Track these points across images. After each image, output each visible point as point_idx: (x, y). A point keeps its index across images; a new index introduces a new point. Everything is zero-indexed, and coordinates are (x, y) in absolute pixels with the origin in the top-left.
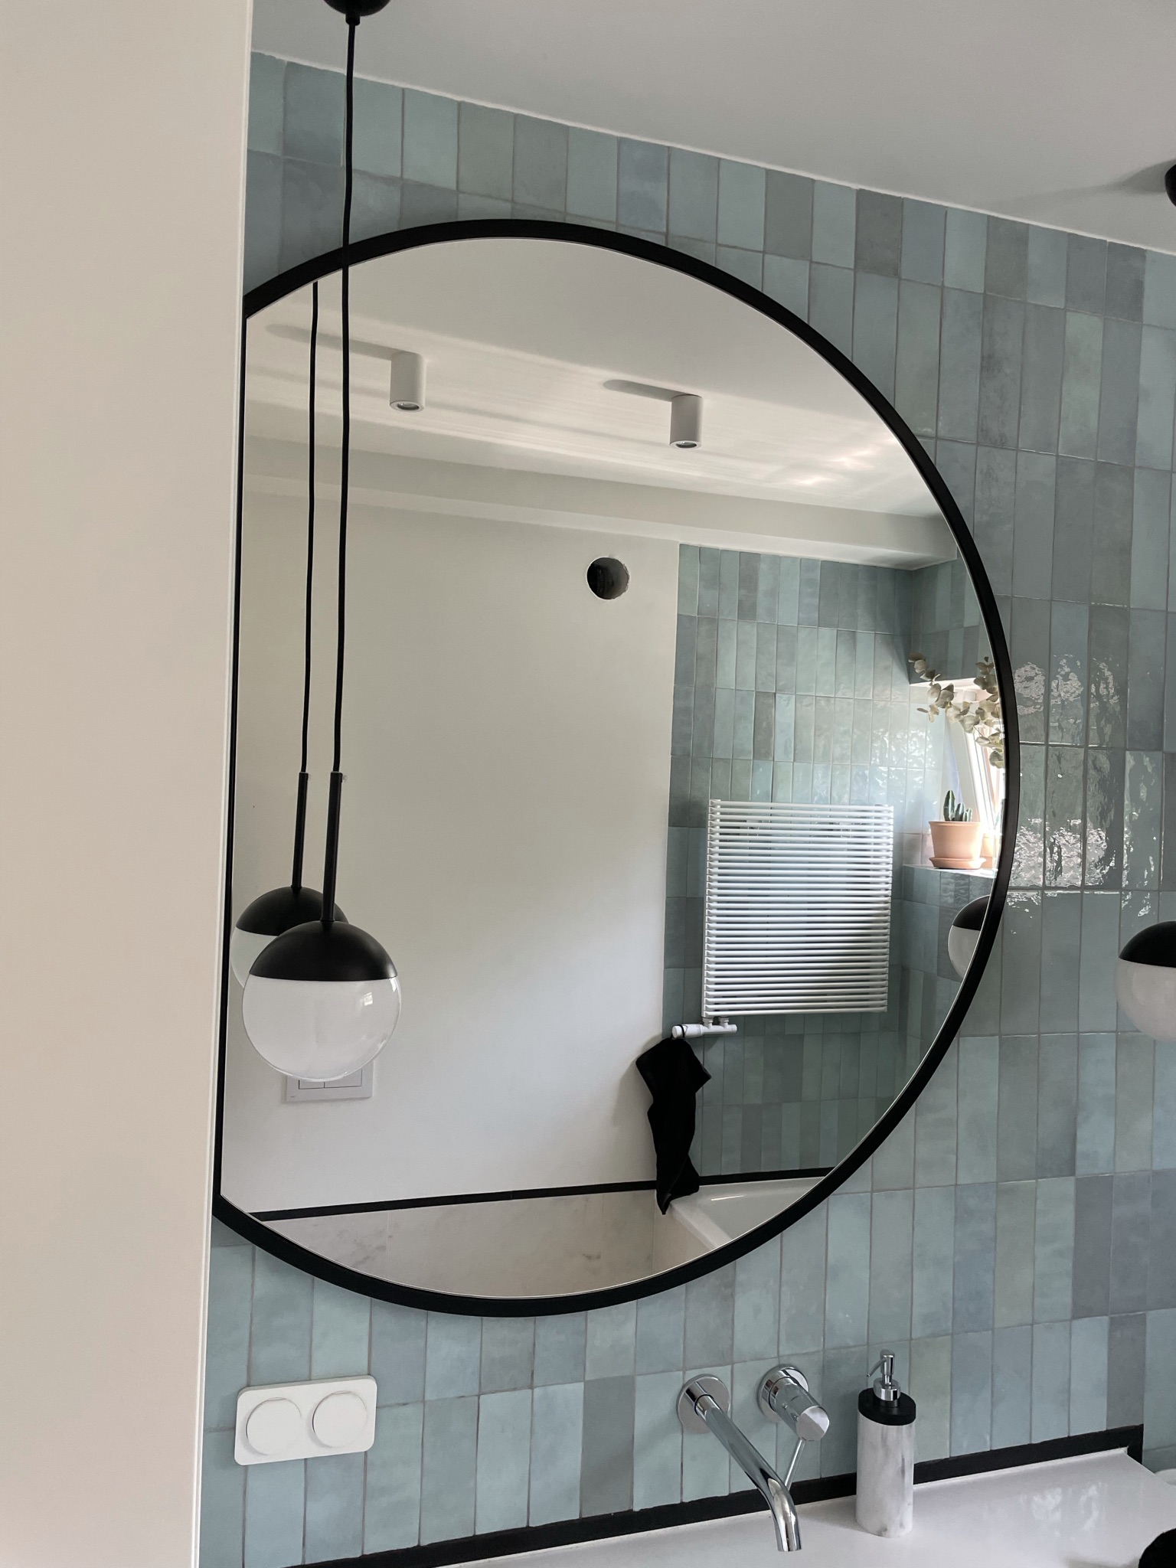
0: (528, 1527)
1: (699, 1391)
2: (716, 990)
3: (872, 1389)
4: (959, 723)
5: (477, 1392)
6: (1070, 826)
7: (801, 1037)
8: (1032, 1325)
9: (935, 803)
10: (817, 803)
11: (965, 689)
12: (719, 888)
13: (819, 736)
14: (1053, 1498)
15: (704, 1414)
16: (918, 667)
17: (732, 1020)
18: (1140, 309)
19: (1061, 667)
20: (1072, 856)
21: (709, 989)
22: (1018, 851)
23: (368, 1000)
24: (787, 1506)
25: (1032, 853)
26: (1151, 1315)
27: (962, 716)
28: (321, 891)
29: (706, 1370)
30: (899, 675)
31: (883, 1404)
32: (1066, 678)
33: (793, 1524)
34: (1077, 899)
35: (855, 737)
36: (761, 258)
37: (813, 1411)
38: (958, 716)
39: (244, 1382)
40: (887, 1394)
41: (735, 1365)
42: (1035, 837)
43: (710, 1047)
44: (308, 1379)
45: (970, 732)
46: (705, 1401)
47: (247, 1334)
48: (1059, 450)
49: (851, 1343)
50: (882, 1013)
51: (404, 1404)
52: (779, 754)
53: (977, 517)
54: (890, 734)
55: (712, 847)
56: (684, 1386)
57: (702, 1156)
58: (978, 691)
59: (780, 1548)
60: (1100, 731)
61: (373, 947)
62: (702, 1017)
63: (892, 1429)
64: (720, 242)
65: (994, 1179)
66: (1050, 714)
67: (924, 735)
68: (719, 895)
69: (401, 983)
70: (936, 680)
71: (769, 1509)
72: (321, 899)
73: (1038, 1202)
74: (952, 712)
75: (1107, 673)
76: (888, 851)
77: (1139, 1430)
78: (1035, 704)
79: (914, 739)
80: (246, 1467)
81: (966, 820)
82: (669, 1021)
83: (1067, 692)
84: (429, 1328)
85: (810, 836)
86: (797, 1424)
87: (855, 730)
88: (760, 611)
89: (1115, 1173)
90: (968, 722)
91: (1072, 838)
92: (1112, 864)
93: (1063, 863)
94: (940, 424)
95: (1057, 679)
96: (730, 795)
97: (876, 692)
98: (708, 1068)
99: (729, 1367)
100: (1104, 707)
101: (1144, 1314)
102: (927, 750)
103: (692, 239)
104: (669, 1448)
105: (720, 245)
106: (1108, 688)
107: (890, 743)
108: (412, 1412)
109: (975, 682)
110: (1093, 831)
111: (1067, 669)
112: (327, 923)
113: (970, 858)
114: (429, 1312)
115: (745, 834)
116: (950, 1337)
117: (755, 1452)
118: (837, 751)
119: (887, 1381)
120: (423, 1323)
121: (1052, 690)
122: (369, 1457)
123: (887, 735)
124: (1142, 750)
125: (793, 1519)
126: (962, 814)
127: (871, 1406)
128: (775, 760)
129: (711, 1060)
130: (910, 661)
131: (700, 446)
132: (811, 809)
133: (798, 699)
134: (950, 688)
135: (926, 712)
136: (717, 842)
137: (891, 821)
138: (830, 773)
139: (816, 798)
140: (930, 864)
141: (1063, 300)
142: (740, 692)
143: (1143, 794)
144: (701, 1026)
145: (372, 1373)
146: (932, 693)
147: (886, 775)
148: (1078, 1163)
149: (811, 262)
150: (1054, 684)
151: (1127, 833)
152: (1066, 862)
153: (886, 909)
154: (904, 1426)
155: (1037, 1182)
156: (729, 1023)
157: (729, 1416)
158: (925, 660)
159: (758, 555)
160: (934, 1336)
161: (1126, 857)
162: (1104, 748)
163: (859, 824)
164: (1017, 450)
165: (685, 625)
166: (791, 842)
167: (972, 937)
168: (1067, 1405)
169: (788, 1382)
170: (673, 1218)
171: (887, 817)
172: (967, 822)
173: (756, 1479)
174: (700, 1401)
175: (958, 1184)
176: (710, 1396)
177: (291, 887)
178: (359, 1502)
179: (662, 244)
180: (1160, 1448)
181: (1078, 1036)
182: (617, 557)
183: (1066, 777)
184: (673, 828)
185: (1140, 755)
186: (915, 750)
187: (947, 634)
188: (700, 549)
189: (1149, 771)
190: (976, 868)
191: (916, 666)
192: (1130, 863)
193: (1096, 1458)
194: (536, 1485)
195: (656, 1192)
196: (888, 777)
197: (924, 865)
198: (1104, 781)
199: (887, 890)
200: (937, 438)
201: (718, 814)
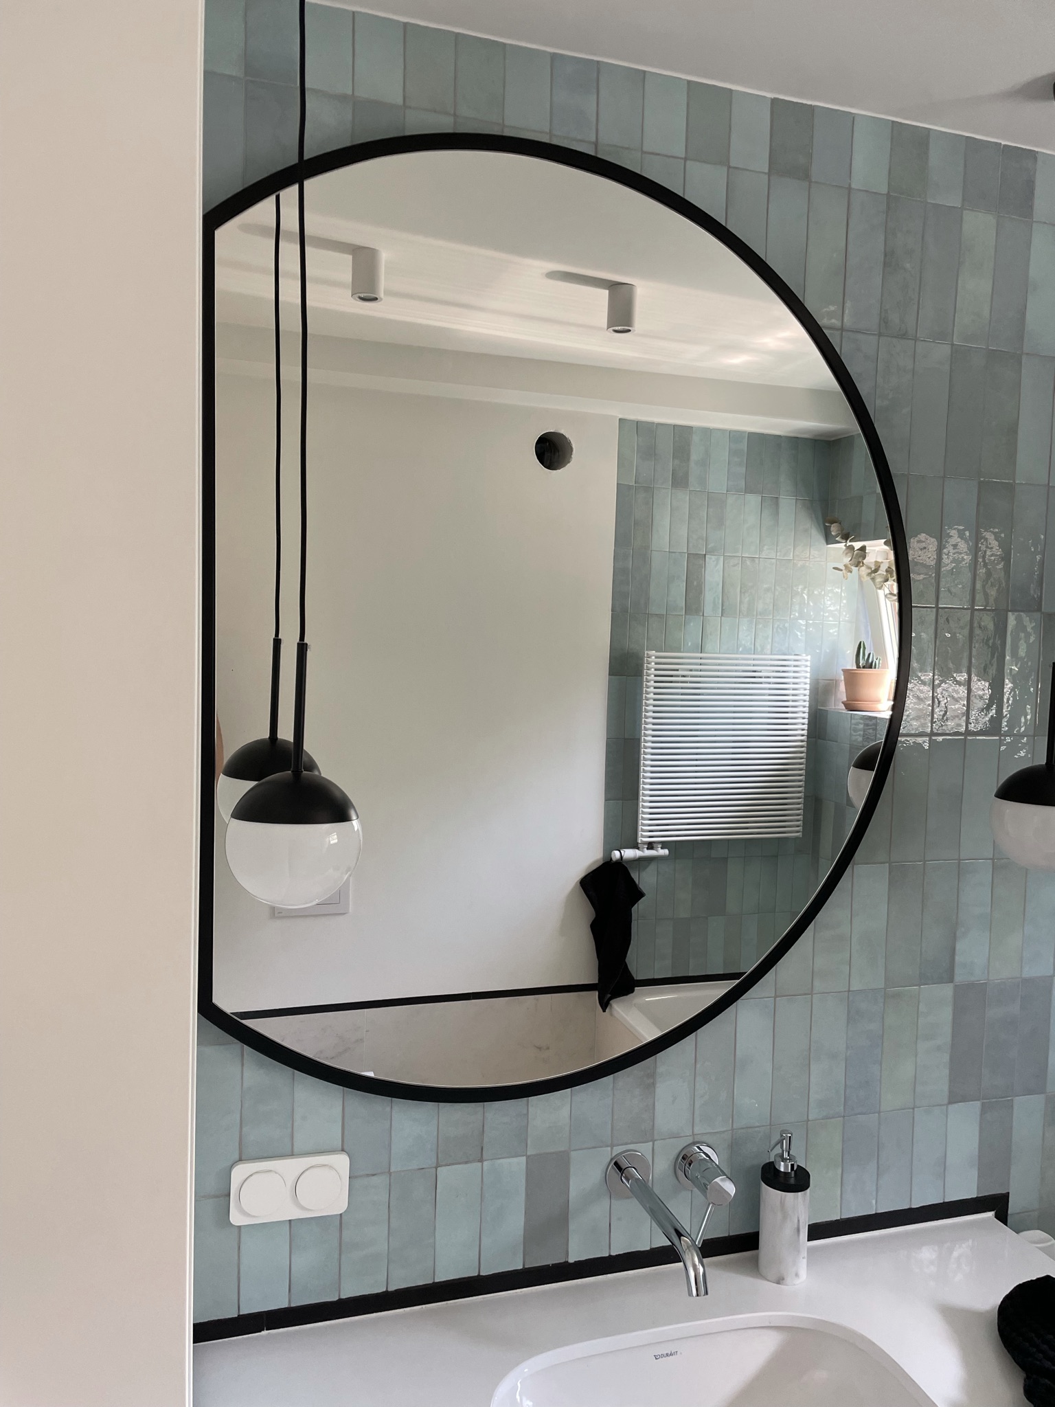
0: (479, 1275)
1: (624, 1163)
2: (651, 814)
3: (773, 1162)
4: (871, 581)
5: (434, 1165)
6: (956, 680)
7: (725, 860)
8: (913, 1109)
9: (849, 652)
10: (741, 653)
11: (877, 549)
12: (654, 730)
13: (744, 593)
14: (927, 1254)
15: (628, 1183)
16: (834, 529)
17: (664, 845)
18: (1031, 207)
19: (952, 536)
20: (958, 706)
21: (643, 819)
22: (909, 700)
23: (334, 839)
24: (696, 1259)
26: (1018, 1100)
27: (873, 575)
28: (291, 739)
29: (631, 1147)
30: (817, 536)
31: (782, 1175)
32: (956, 546)
33: (701, 1274)
34: (962, 743)
35: (777, 593)
36: (683, 164)
37: (722, 1180)
38: (869, 574)
39: (237, 1157)
40: (786, 1167)
41: (655, 1142)
42: (924, 690)
43: (645, 868)
44: (292, 1155)
45: (880, 588)
46: (629, 1172)
47: (238, 1118)
48: (954, 339)
49: (757, 1124)
50: (797, 838)
51: (373, 1175)
52: (708, 610)
53: (878, 402)
54: (809, 590)
55: (647, 693)
56: (612, 1160)
57: (638, 962)
58: (886, 552)
59: (690, 1294)
60: (986, 595)
61: (337, 794)
62: (638, 843)
63: (790, 1196)
64: (645, 149)
65: (882, 986)
66: (941, 580)
67: (840, 591)
68: (653, 736)
69: (362, 824)
70: (850, 541)
71: (681, 1262)
72: (292, 747)
73: (921, 1004)
74: (864, 571)
75: (993, 542)
76: (805, 695)
77: (1005, 1197)
78: (927, 571)
79: (830, 595)
80: (240, 1227)
81: (875, 668)
82: (609, 846)
83: (957, 559)
84: (394, 1111)
85: (735, 683)
86: (708, 1191)
87: (777, 588)
88: (692, 479)
89: (988, 980)
90: (879, 580)
91: (958, 689)
92: (993, 712)
93: (949, 711)
94: (846, 316)
95: (948, 547)
96: (666, 646)
97: (796, 553)
98: (642, 887)
99: (651, 1143)
100: (990, 573)
101: (1012, 1100)
102: (842, 604)
103: (618, 146)
104: (599, 1210)
105: (646, 153)
107: (808, 599)
108: (381, 1181)
109: (885, 543)
110: (977, 683)
111: (957, 539)
112: (297, 774)
113: (878, 701)
114: (393, 1099)
115: (678, 682)
116: (842, 1118)
117: (673, 1217)
118: (760, 606)
119: (786, 1155)
120: (388, 1109)
121: (943, 558)
122: (344, 1218)
123: (806, 592)
124: (1022, 611)
125: (701, 1270)
126: (872, 662)
127: (772, 1176)
128: (705, 614)
129: (645, 880)
130: (827, 524)
131: (635, 330)
132: (737, 659)
133: (726, 559)
134: (863, 549)
135: (842, 570)
136: (652, 689)
137: (808, 669)
138: (754, 626)
139: (741, 649)
140: (842, 707)
141: (960, 199)
142: (673, 554)
143: (1022, 652)
144: (637, 850)
145: (346, 1147)
146: (847, 554)
147: (804, 628)
148: (957, 971)
149: (729, 167)
150: (944, 552)
151: (1007, 685)
152: (952, 712)
153: (802, 747)
154: (800, 1193)
155: (920, 987)
156: (662, 848)
157: (650, 1185)
158: (840, 523)
159: (691, 428)
160: (827, 1118)
161: (1005, 706)
162: (989, 610)
163: (779, 672)
164: (916, 339)
165: (624, 493)
166: (718, 688)
167: (868, 777)
168: (943, 1176)
169: (701, 1156)
170: (611, 1015)
171: (804, 665)
172: (877, 669)
173: (671, 1237)
174: (625, 1171)
175: (851, 989)
176: (634, 1168)
177: (269, 738)
178: (336, 1256)
179: (592, 153)
180: (1023, 1212)
181: (959, 863)
182: (562, 432)
183: (954, 635)
184: (613, 677)
185: (1021, 616)
186: (831, 605)
187: (861, 499)
188: (638, 423)
189: (1028, 630)
190: (884, 710)
191: (832, 529)
192: (1010, 712)
193: (967, 1220)
194: (486, 1241)
195: (597, 993)
196: (806, 629)
197: (836, 707)
198: (988, 640)
199: (803, 730)
200: (842, 329)
201: (653, 663)
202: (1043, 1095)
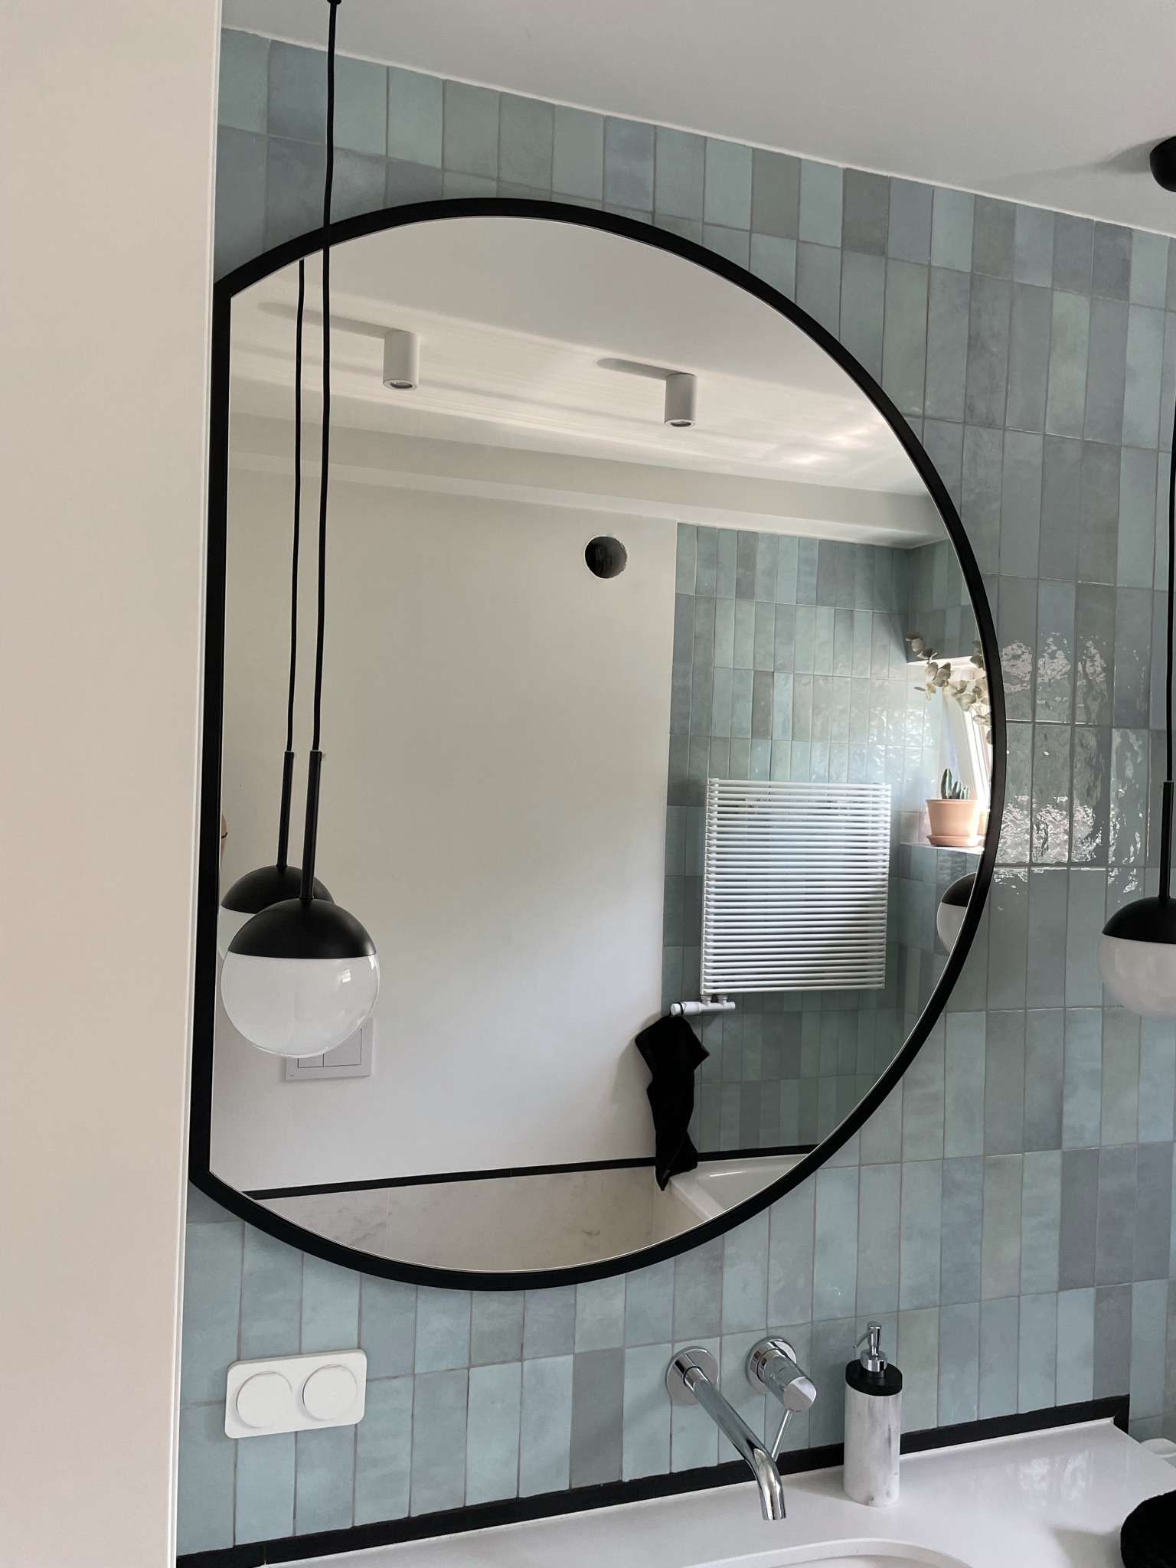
0: (518, 1498)
1: (687, 1363)
2: (715, 968)
3: (859, 1361)
4: (956, 702)
5: (467, 1365)
6: (1057, 804)
7: (799, 1015)
8: (1019, 1297)
9: (933, 781)
10: (814, 782)
11: (962, 667)
12: (717, 867)
13: (817, 714)
14: (1038, 1468)
15: (692, 1385)
16: (915, 646)
17: (731, 997)
18: (1127, 289)
19: (1048, 645)
20: (1059, 833)
21: (707, 967)
22: (1005, 828)
23: (346, 977)
24: (772, 1476)
25: (1019, 829)
26: (1137, 1287)
27: (959, 695)
28: (300, 867)
29: (695, 1343)
30: (897, 653)
31: (870, 1375)
32: (1053, 656)
33: (778, 1493)
34: (1064, 875)
35: (853, 715)
36: (748, 237)
37: (801, 1382)
38: (954, 695)
39: (234, 1357)
40: (874, 1365)
41: (723, 1337)
42: (1022, 814)
43: (709, 1025)
44: (299, 1353)
45: (967, 710)
46: (693, 1373)
47: (237, 1309)
48: (1047, 429)
49: (840, 1316)
50: (879, 990)
51: (395, 1377)
52: (777, 733)
53: (965, 498)
54: (888, 713)
55: (711, 825)
56: (673, 1358)
57: (701, 1133)
58: (976, 669)
59: (765, 1517)
60: (1087, 709)
61: (352, 926)
62: (701, 995)
63: (879, 1400)
64: (706, 220)
65: (981, 1153)
66: (1037, 692)
67: (922, 713)
68: (717, 874)
69: (379, 961)
70: (933, 659)
71: (755, 1480)
72: (301, 875)
73: (1025, 1175)
74: (949, 691)
75: (1093, 651)
76: (886, 829)
77: (1125, 1400)
78: (1022, 682)
79: (912, 718)
80: (236, 1440)
81: (963, 798)
82: (667, 999)
83: (1054, 670)
84: (419, 1302)
85: (808, 814)
86: (785, 1395)
87: (853, 709)
88: (759, 589)
89: (1101, 1146)
90: (965, 701)
91: (1058, 815)
92: (1098, 841)
93: (1050, 839)
94: (928, 403)
95: (1044, 657)
96: (731, 772)
97: (873, 671)
98: (706, 1045)
99: (718, 1339)
100: (1090, 685)
101: (1130, 1286)
102: (925, 728)
103: (677, 217)
104: (659, 1419)
105: (707, 224)
106: (1096, 666)
107: (887, 721)
108: (403, 1384)
109: (972, 660)
110: (1079, 808)
111: (1054, 648)
112: (306, 901)
113: (967, 836)
114: (419, 1287)
115: (744, 813)
116: (938, 1308)
117: (744, 1425)
118: (835, 730)
119: (874, 1352)
120: (413, 1299)
121: (1039, 669)
122: (360, 1430)
123: (885, 714)
124: (1127, 727)
125: (778, 1489)
126: (960, 792)
127: (859, 1377)
128: (774, 738)
129: (709, 1037)
130: (907, 640)
131: (695, 424)
132: (809, 788)
133: (797, 677)
134: (947, 667)
135: (923, 690)
136: (715, 821)
137: (889, 800)
138: (828, 752)
139: (814, 777)
140: (928, 842)
141: (1050, 279)
142: (738, 672)
143: (1129, 772)
144: (700, 1003)
145: (363, 1344)
146: (929, 672)
147: (884, 754)
148: (1065, 1136)
149: (799, 241)
150: (1040, 662)
151: (1113, 809)
152: (1053, 839)
153: (883, 886)
154: (890, 1397)
155: (1023, 1155)
156: (728, 1001)
157: (718, 1387)
158: (922, 639)
159: (755, 534)
160: (921, 1307)
161: (1112, 833)
162: (1090, 726)
163: (856, 802)
164: (1004, 429)
165: (684, 605)
166: (789, 821)
167: (961, 913)
168: (1054, 1375)
169: (777, 1354)
170: (671, 1193)
171: (884, 795)
172: (965, 800)
173: (743, 1449)
174: (688, 1372)
175: (945, 1157)
176: (698, 1368)
177: (277, 865)
178: (350, 1475)
179: (650, 224)
180: (1146, 1418)
181: (1065, 1011)
182: (615, 536)
183: (1053, 755)
184: (672, 807)
185: (1127, 732)
186: (912, 728)
187: (944, 612)
188: (698, 528)
189: (1136, 748)
190: (974, 845)
191: (913, 644)
192: (1117, 840)
193: (1086, 1428)
194: (526, 1455)
195: (654, 1169)
196: (886, 756)
197: (921, 843)
198: (1091, 759)
199: (884, 867)
200: (924, 417)
201: (717, 792)
202: (1164, 1281)
